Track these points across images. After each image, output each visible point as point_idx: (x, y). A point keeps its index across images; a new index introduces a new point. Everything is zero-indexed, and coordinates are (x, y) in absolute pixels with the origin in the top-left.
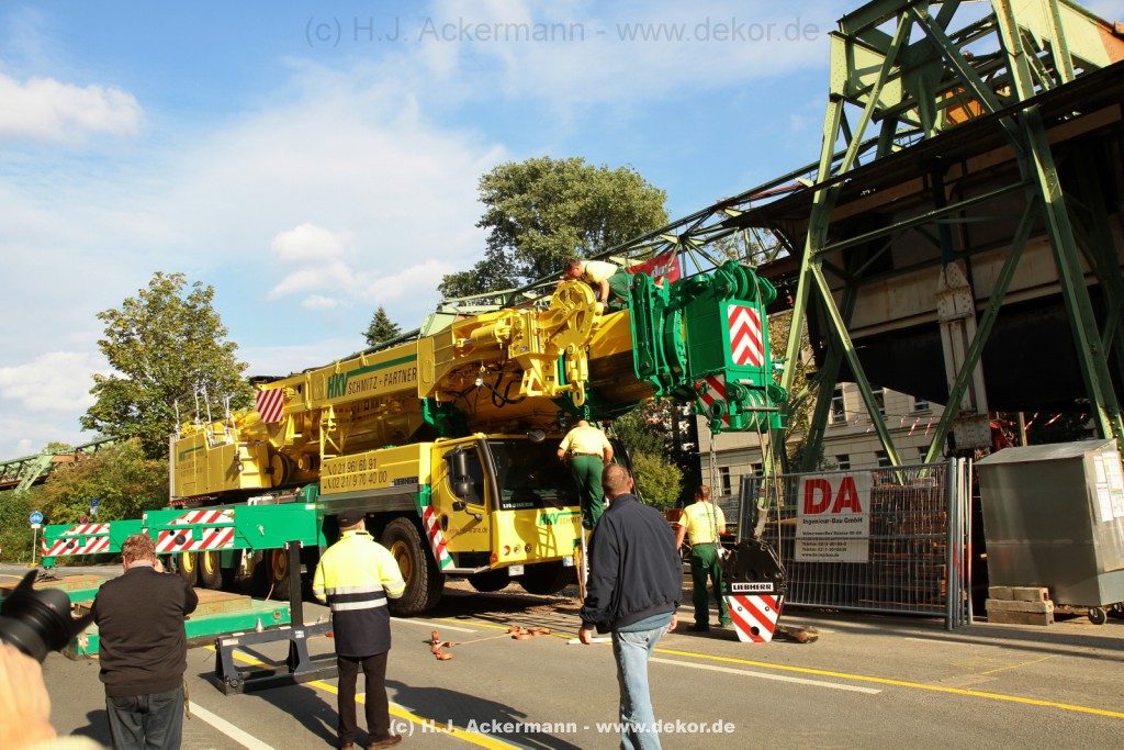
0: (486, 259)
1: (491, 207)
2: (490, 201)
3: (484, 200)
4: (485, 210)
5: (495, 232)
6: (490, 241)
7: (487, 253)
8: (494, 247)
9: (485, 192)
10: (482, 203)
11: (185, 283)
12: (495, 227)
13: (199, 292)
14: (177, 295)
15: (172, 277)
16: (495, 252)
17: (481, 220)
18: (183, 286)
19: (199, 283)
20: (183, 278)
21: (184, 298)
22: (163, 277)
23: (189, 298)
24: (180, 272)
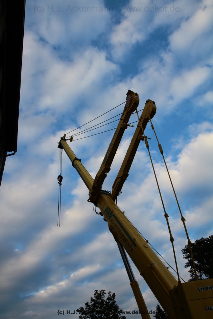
0: (191, 278)
1: (188, 259)
2: (187, 257)
3: (185, 258)
4: (186, 261)
5: (191, 268)
6: (190, 272)
7: (191, 276)
8: (193, 274)
9: (185, 255)
10: (185, 259)
11: (105, 293)
12: (191, 266)
13: (110, 295)
14: (103, 299)
15: (101, 291)
16: (194, 276)
17: (186, 265)
18: (105, 295)
19: (110, 292)
20: (105, 292)
21: (105, 299)
22: (98, 292)
23: (108, 299)
24: (103, 289)
